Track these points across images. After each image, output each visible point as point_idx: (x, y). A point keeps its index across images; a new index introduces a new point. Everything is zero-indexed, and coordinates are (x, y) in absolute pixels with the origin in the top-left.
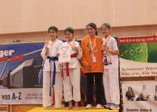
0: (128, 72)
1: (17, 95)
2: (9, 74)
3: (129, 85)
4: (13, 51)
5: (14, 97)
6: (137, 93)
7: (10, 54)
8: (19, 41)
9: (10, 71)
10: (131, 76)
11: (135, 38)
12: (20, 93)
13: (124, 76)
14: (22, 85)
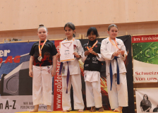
0: (143, 76)
1: (11, 103)
2: (3, 78)
3: (144, 93)
4: (9, 51)
5: (7, 106)
6: (155, 103)
7: (6, 55)
8: (16, 40)
9: (4, 75)
10: (146, 81)
11: (151, 36)
12: (15, 101)
13: (138, 82)
14: (17, 91)
